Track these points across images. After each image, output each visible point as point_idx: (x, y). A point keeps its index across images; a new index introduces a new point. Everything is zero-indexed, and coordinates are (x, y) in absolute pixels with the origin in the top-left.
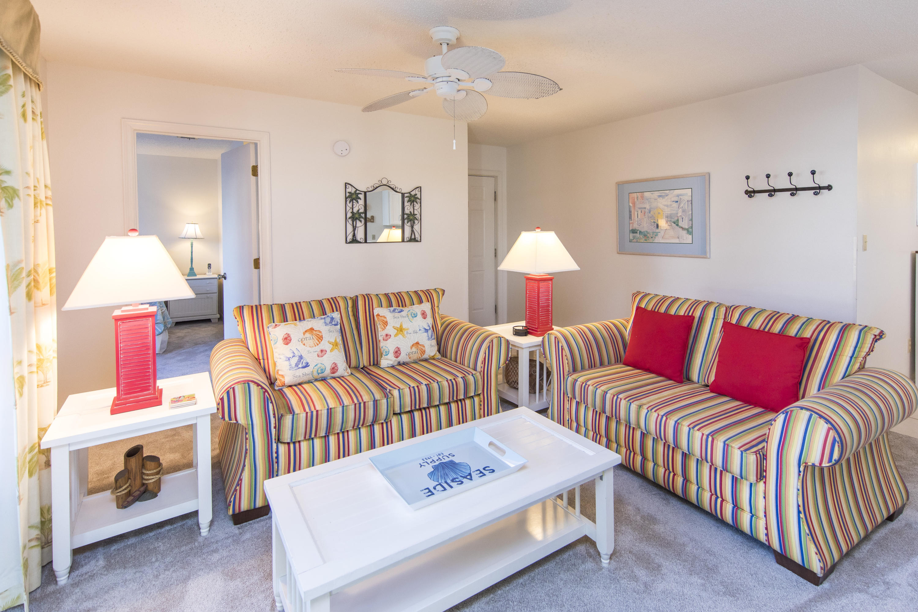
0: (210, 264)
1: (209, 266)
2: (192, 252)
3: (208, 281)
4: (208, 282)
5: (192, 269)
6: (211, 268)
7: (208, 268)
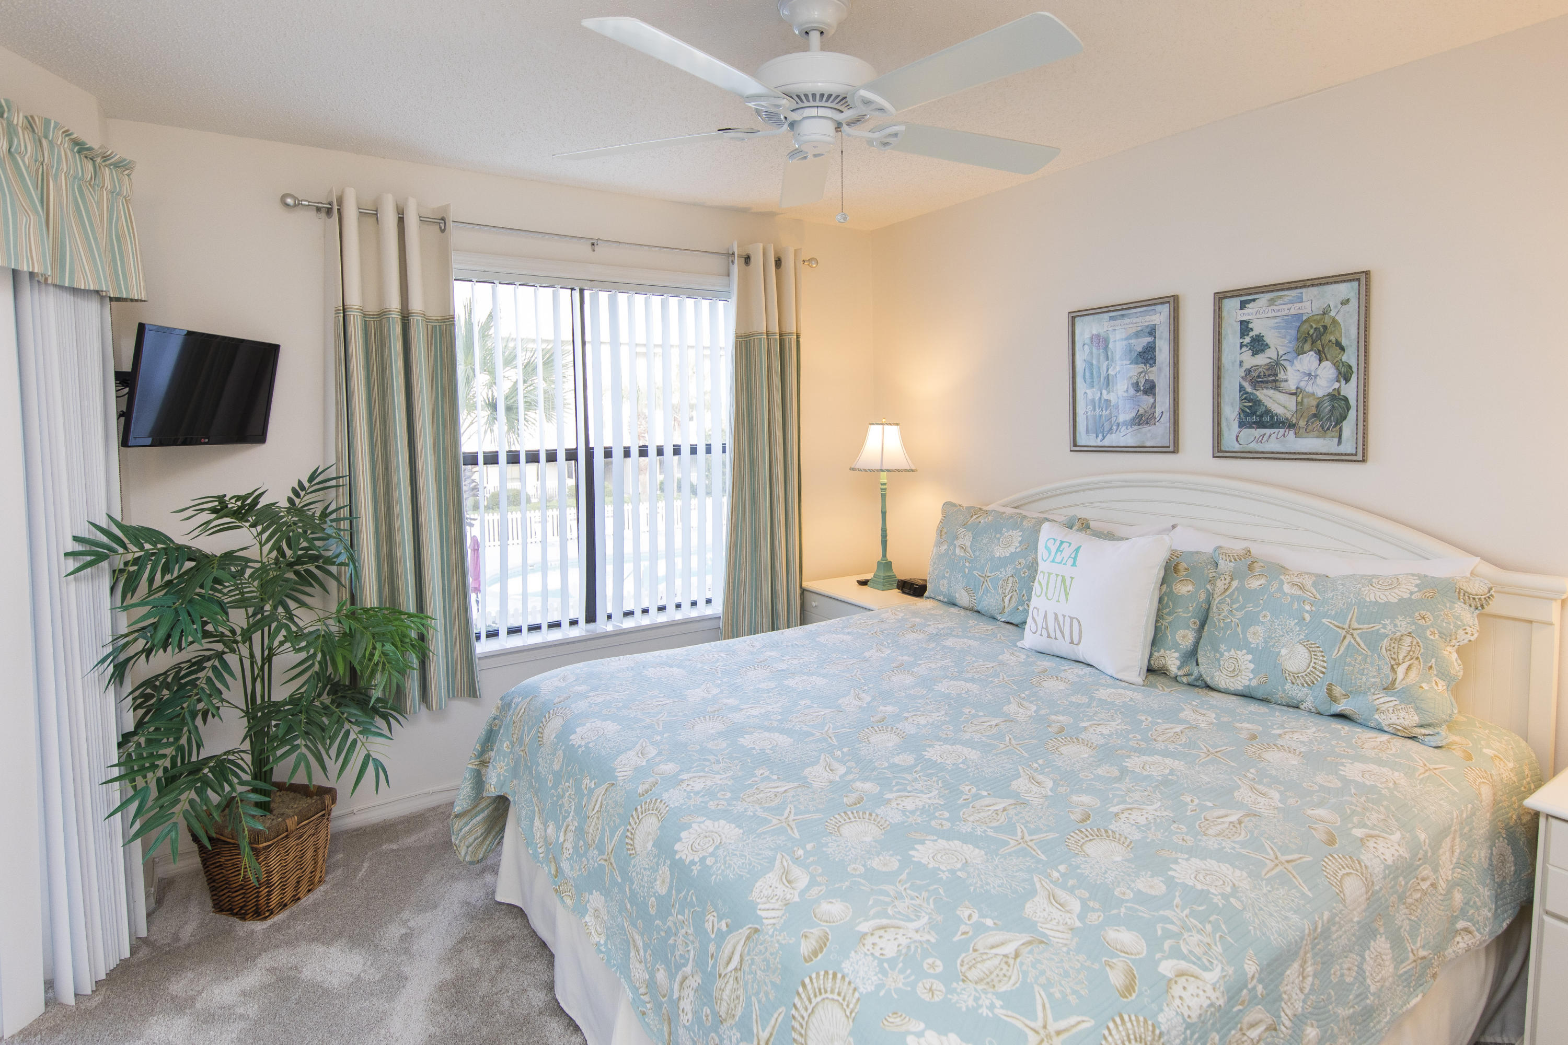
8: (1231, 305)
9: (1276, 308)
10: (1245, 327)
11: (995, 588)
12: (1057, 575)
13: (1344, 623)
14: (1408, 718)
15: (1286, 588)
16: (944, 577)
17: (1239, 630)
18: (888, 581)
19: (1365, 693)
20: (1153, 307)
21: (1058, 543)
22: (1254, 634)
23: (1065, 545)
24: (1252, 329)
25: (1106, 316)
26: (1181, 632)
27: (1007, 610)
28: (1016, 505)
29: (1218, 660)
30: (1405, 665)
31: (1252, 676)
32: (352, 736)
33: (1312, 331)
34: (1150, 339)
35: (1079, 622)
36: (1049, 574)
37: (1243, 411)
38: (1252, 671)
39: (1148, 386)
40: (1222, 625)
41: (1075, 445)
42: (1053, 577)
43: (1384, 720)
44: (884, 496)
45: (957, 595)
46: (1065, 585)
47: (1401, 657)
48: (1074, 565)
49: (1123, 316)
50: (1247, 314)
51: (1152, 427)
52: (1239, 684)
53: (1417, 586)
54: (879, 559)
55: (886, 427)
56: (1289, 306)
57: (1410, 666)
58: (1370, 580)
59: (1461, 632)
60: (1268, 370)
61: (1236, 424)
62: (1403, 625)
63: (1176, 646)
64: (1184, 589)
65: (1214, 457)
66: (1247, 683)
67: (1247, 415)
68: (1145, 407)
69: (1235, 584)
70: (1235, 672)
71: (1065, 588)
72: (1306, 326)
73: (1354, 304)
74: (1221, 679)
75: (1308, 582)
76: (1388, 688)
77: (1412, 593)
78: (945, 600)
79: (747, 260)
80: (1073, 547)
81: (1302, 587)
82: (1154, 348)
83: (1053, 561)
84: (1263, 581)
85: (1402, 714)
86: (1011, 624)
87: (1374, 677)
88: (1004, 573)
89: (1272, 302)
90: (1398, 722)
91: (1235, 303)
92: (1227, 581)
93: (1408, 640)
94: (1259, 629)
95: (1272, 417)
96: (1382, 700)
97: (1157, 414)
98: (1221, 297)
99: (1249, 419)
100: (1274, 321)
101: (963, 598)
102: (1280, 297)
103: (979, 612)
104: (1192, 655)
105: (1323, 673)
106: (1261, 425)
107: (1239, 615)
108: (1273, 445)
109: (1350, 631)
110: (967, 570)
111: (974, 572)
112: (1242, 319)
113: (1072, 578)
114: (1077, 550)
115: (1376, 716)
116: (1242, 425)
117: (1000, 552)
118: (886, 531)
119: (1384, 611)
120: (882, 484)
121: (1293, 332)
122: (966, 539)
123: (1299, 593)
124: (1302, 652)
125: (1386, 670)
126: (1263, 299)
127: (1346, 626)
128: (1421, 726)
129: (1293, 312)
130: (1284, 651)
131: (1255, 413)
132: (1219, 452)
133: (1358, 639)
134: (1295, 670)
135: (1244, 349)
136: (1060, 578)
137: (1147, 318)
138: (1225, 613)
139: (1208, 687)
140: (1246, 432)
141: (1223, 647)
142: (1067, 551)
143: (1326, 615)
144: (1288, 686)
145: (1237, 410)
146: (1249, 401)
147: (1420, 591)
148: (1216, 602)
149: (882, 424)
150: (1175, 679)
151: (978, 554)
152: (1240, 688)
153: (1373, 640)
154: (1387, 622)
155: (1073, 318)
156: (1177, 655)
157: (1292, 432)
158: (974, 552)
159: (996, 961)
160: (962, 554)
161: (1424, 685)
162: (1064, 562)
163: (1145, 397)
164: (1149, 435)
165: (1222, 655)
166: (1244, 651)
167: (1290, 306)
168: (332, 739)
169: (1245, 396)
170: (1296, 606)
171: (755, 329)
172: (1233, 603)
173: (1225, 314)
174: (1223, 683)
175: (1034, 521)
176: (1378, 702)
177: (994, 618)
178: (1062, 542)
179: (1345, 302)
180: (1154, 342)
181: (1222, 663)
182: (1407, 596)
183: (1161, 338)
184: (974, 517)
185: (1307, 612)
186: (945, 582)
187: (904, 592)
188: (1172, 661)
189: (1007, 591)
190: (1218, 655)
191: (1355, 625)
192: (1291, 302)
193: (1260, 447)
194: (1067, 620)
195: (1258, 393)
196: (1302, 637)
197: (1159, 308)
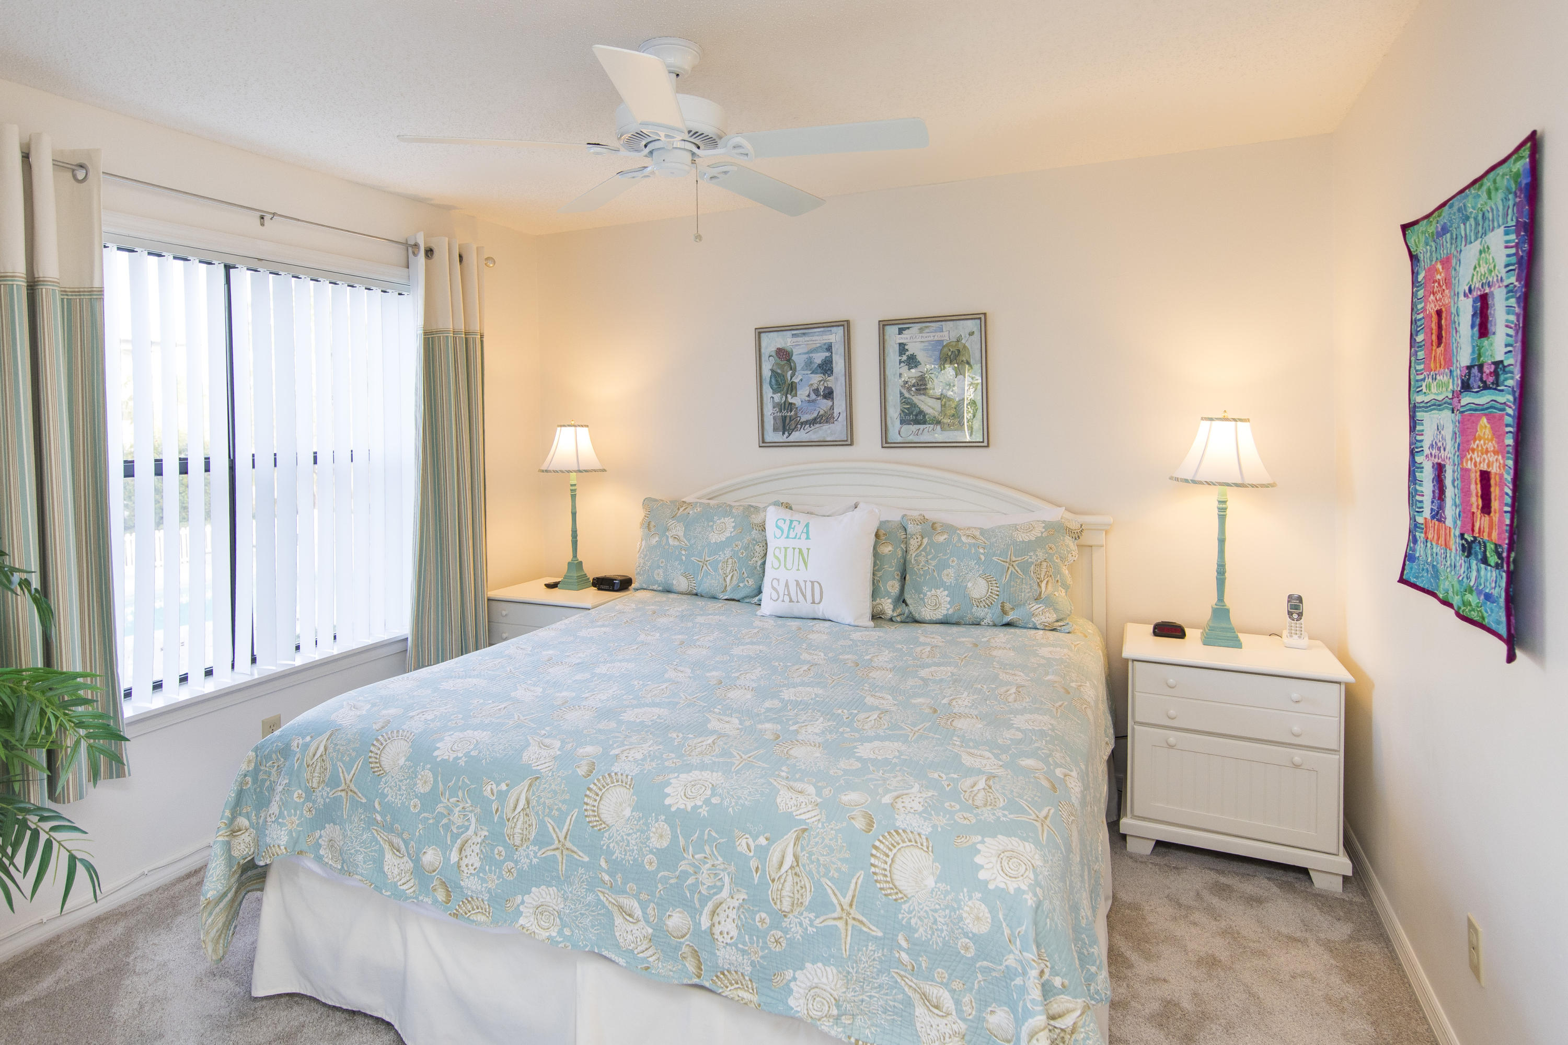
0: (1300, 599)
1: (1295, 606)
2: (1222, 541)
3: (1297, 690)
4: (1295, 696)
5: (1221, 612)
6: (1300, 615)
7: (1290, 614)
8: (892, 331)
9: (923, 335)
10: (902, 348)
11: (716, 570)
12: (794, 549)
13: (1007, 558)
14: (1050, 617)
15: (964, 539)
16: (659, 567)
17: (935, 574)
18: (582, 581)
19: (1024, 605)
20: (829, 329)
21: (788, 522)
22: (947, 575)
23: (795, 523)
24: (907, 350)
25: (789, 333)
26: (890, 583)
27: (728, 588)
28: (711, 496)
29: (923, 599)
30: (1045, 582)
31: (949, 606)
32: (43, 837)
33: (950, 353)
34: (828, 354)
35: (820, 584)
36: (786, 549)
37: (903, 411)
38: (949, 603)
39: (826, 392)
40: (922, 573)
41: (763, 442)
42: (790, 551)
43: (1037, 620)
44: (573, 497)
45: (675, 582)
46: (802, 555)
47: (1042, 576)
48: (808, 538)
49: (804, 334)
50: (904, 338)
51: (831, 425)
52: (939, 615)
53: (1044, 528)
54: (570, 560)
55: (578, 428)
56: (932, 335)
57: (1047, 582)
58: (1015, 527)
59: (1070, 555)
60: (920, 380)
61: (898, 422)
62: (1041, 554)
63: (888, 594)
64: (886, 549)
65: (883, 447)
66: (945, 612)
67: (906, 414)
68: (825, 409)
69: (925, 541)
70: (937, 606)
71: (803, 559)
72: (946, 350)
73: (977, 334)
74: (927, 613)
75: (977, 533)
76: (1037, 599)
77: (1042, 533)
78: (660, 588)
79: (429, 252)
80: (803, 524)
81: (974, 537)
82: (831, 362)
83: (787, 537)
84: (945, 536)
85: (1047, 615)
86: (733, 600)
87: (1029, 593)
88: (722, 556)
89: (921, 330)
90: (1045, 620)
91: (895, 329)
92: (919, 540)
93: (1044, 564)
94: (951, 571)
95: (924, 416)
96: (1035, 608)
97: (836, 415)
98: (883, 325)
99: (907, 417)
100: (923, 344)
101: (682, 583)
102: (927, 327)
103: (696, 595)
104: (901, 600)
105: (998, 595)
106: (917, 422)
107: (934, 563)
108: (926, 437)
109: (1011, 563)
110: (684, 558)
111: (692, 559)
112: (901, 341)
113: (808, 549)
114: (807, 525)
115: (1033, 619)
116: (903, 422)
117: (715, 538)
118: (576, 531)
119: (1028, 547)
120: (572, 485)
121: (937, 353)
122: (678, 530)
123: (974, 541)
124: (982, 583)
125: (1035, 587)
126: (915, 328)
127: (1008, 560)
128: (1057, 621)
129: (936, 338)
130: (969, 585)
131: (911, 413)
132: (886, 443)
133: (1016, 568)
134: (978, 597)
135: (902, 364)
136: (797, 551)
137: (825, 337)
138: (923, 563)
139: (916, 621)
140: (905, 427)
141: (925, 589)
142: (799, 529)
143: (994, 555)
144: (975, 609)
145: (899, 410)
146: (907, 404)
147: (1046, 530)
148: (913, 556)
149: (575, 426)
150: (891, 620)
151: (693, 542)
152: (940, 617)
153: (1025, 567)
154: (1032, 554)
155: (760, 333)
156: (890, 601)
157: (939, 427)
158: (689, 540)
159: (982, 793)
160: (676, 543)
161: (1056, 593)
162: (798, 536)
163: (825, 401)
164: (829, 432)
165: (925, 595)
166: (942, 589)
167: (934, 334)
168: (16, 846)
169: (905, 401)
170: (973, 551)
171: (441, 326)
172: (927, 555)
173: (887, 337)
174: (928, 616)
175: (742, 508)
176: (1033, 609)
177: (714, 598)
178: (791, 522)
179: (972, 334)
180: (831, 356)
181: (926, 600)
182: (1039, 535)
183: (836, 354)
184: (681, 510)
185: (982, 554)
186: (661, 571)
187: (599, 589)
188: (887, 606)
189: (728, 571)
190: (922, 595)
191: (1014, 559)
192: (935, 331)
193: (915, 439)
194: (809, 585)
195: (913, 398)
196: (981, 572)
197: (834, 329)
